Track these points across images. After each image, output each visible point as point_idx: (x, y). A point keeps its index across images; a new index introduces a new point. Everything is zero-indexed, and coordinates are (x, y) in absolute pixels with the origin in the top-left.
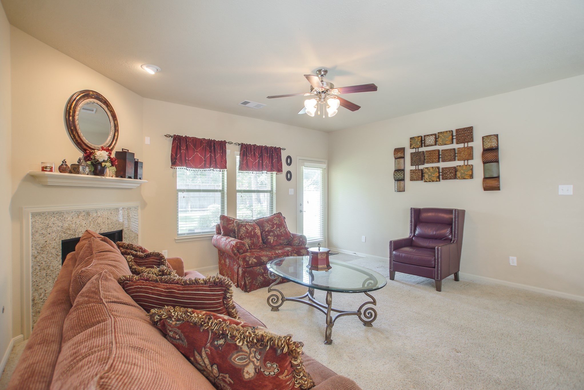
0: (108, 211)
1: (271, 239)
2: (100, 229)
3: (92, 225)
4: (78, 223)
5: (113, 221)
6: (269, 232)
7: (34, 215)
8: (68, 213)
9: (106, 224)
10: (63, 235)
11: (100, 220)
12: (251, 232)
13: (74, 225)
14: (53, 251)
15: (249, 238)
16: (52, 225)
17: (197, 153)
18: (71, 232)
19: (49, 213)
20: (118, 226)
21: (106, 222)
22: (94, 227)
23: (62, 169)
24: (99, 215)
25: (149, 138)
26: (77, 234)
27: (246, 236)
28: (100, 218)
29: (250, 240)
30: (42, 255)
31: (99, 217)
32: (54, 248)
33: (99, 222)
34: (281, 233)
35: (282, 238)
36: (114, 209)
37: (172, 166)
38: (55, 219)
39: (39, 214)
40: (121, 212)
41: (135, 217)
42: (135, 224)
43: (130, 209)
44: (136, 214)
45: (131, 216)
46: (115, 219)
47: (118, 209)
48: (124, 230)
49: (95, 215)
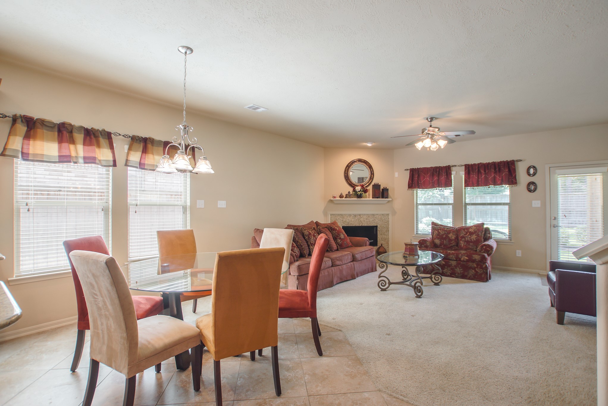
0: (367, 215)
1: (462, 244)
2: (362, 223)
3: (357, 221)
4: (350, 219)
6: (462, 237)
7: (331, 215)
8: (345, 215)
9: (366, 222)
10: (343, 224)
11: (362, 219)
12: (443, 235)
13: (348, 221)
15: (439, 239)
16: (338, 219)
17: (427, 178)
18: (347, 223)
19: (337, 214)
20: (374, 224)
21: (366, 220)
22: (359, 223)
23: (341, 196)
24: (362, 217)
25: (397, 173)
26: (349, 224)
27: (437, 237)
29: (440, 241)
34: (471, 239)
35: (471, 244)
37: (408, 188)
38: (339, 217)
39: (333, 215)
40: (375, 216)
41: (386, 220)
42: (386, 223)
43: (383, 215)
44: (387, 218)
45: (383, 219)
46: (371, 220)
47: (373, 215)
48: (378, 226)
49: (359, 217)
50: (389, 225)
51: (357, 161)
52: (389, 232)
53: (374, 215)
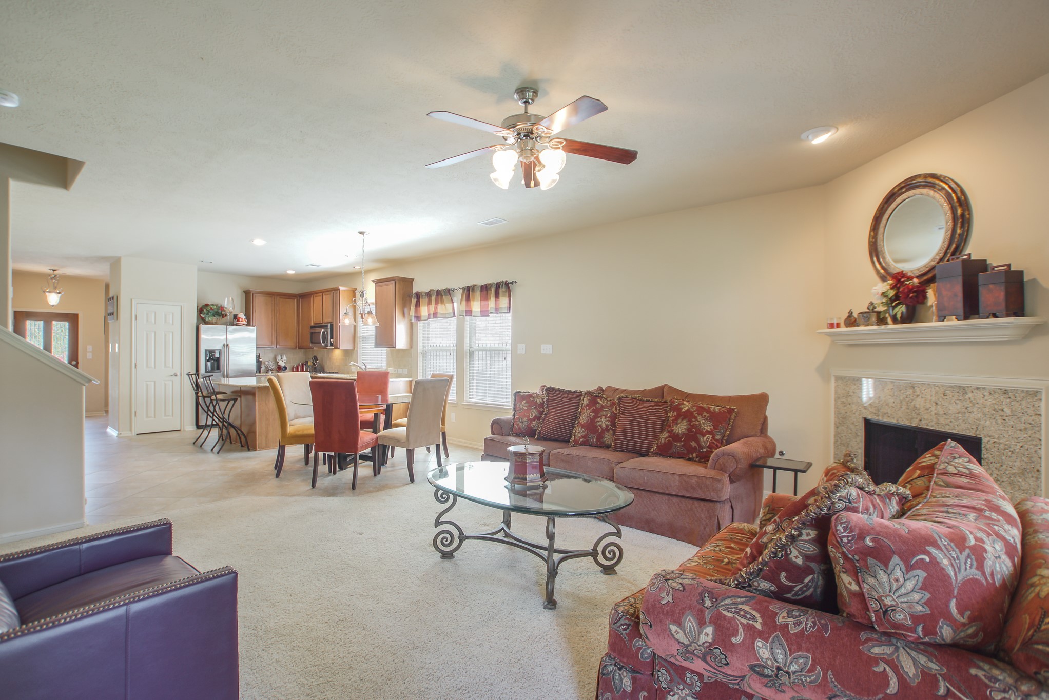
0: (937, 388)
2: (919, 418)
5: (950, 412)
7: (838, 378)
9: (933, 413)
11: (919, 402)
13: (878, 401)
14: (852, 427)
16: (853, 394)
18: (874, 410)
19: (851, 378)
20: (963, 426)
21: (933, 409)
22: (908, 413)
23: (849, 320)
24: (918, 393)
26: (881, 414)
28: (919, 399)
30: (843, 428)
31: (918, 396)
32: (853, 423)
33: (918, 406)
36: (951, 387)
38: (855, 386)
39: (841, 378)
40: (970, 395)
41: (1024, 418)
42: (1022, 436)
43: (1006, 392)
44: (1030, 411)
45: (1007, 411)
46: (953, 409)
47: (963, 390)
48: (984, 440)
49: (910, 392)
50: (1038, 445)
51: (902, 188)
52: (1037, 479)
53: (964, 388)
